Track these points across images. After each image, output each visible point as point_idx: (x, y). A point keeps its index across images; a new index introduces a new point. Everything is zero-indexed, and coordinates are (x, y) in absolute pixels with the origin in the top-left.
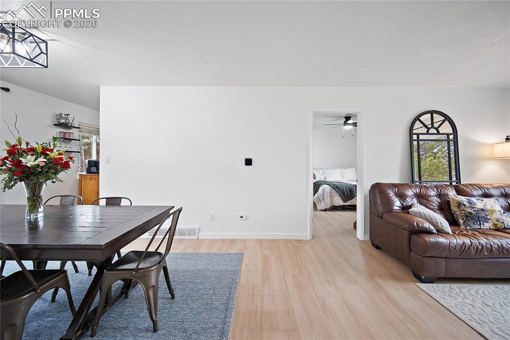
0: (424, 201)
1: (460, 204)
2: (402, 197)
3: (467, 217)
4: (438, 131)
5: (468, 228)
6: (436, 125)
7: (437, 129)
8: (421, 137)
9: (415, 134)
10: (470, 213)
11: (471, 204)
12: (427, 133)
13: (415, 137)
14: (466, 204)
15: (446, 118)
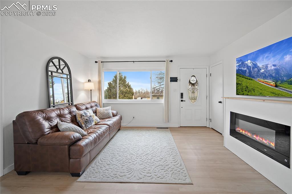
0: (63, 119)
1: (82, 116)
2: (48, 119)
3: (86, 122)
4: (62, 72)
5: (87, 128)
6: (62, 68)
7: (62, 70)
8: (54, 74)
9: (50, 71)
10: (87, 119)
11: (86, 114)
12: (57, 72)
13: (50, 73)
14: (84, 115)
15: (66, 65)
